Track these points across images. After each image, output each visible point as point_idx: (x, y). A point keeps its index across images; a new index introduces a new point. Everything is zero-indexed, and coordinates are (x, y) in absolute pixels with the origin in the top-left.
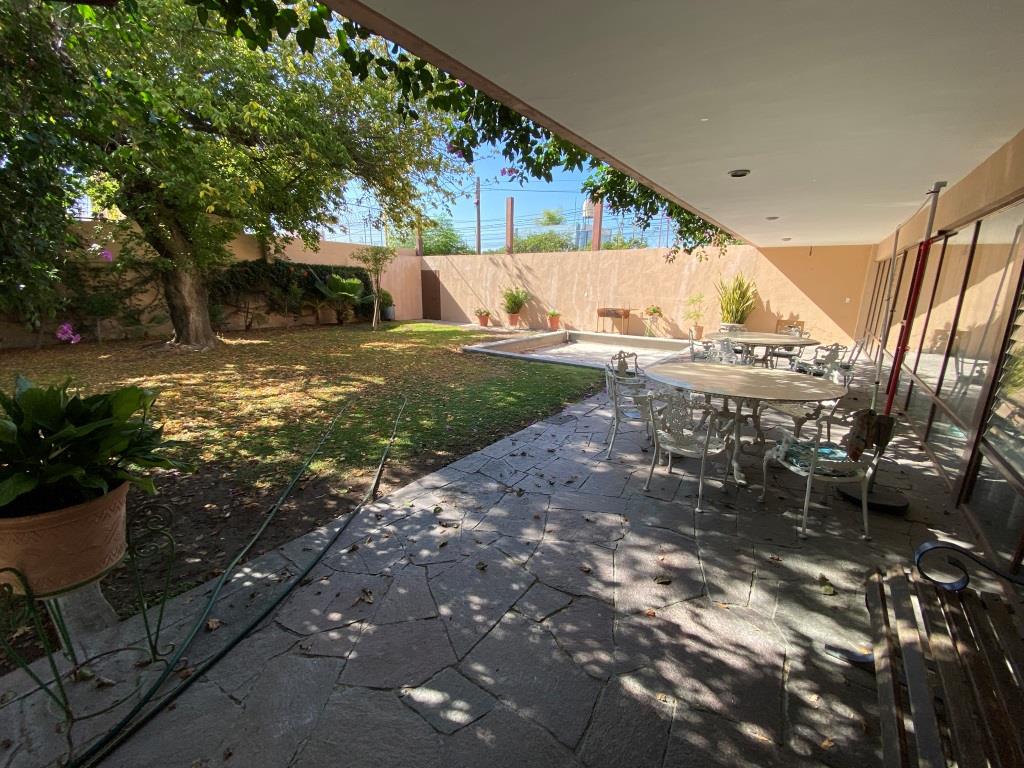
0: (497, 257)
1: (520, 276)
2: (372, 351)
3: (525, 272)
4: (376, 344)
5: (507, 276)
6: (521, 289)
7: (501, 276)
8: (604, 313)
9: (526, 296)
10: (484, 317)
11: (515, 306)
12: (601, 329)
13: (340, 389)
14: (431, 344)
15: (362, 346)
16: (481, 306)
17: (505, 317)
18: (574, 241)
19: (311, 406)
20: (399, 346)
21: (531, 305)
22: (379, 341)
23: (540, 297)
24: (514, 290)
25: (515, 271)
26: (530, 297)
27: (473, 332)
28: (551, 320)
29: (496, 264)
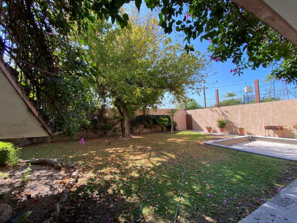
0: (213, 109)
1: (223, 114)
2: (171, 142)
3: (225, 113)
4: (172, 139)
5: (218, 115)
6: (224, 119)
7: (215, 115)
8: (268, 128)
9: (227, 122)
10: (209, 129)
11: (222, 125)
12: (267, 135)
13: (160, 159)
14: (191, 140)
15: (168, 140)
16: (208, 125)
17: (218, 129)
18: (243, 101)
19: (149, 167)
20: (179, 140)
21: (229, 125)
22: (173, 138)
23: (233, 122)
24: (221, 120)
25: (221, 113)
26: (229, 122)
27: (206, 135)
28: (240, 131)
29: (213, 111)
